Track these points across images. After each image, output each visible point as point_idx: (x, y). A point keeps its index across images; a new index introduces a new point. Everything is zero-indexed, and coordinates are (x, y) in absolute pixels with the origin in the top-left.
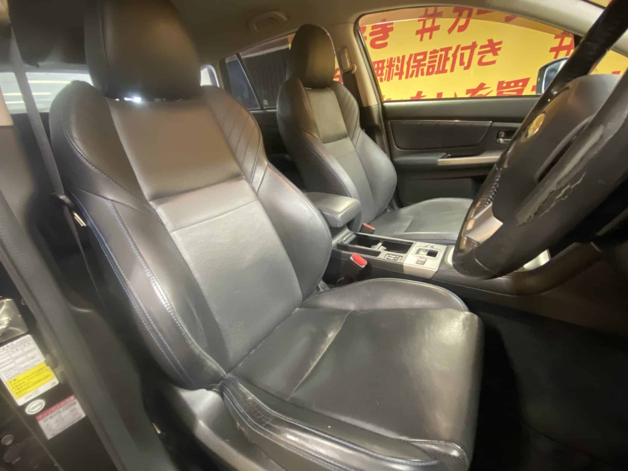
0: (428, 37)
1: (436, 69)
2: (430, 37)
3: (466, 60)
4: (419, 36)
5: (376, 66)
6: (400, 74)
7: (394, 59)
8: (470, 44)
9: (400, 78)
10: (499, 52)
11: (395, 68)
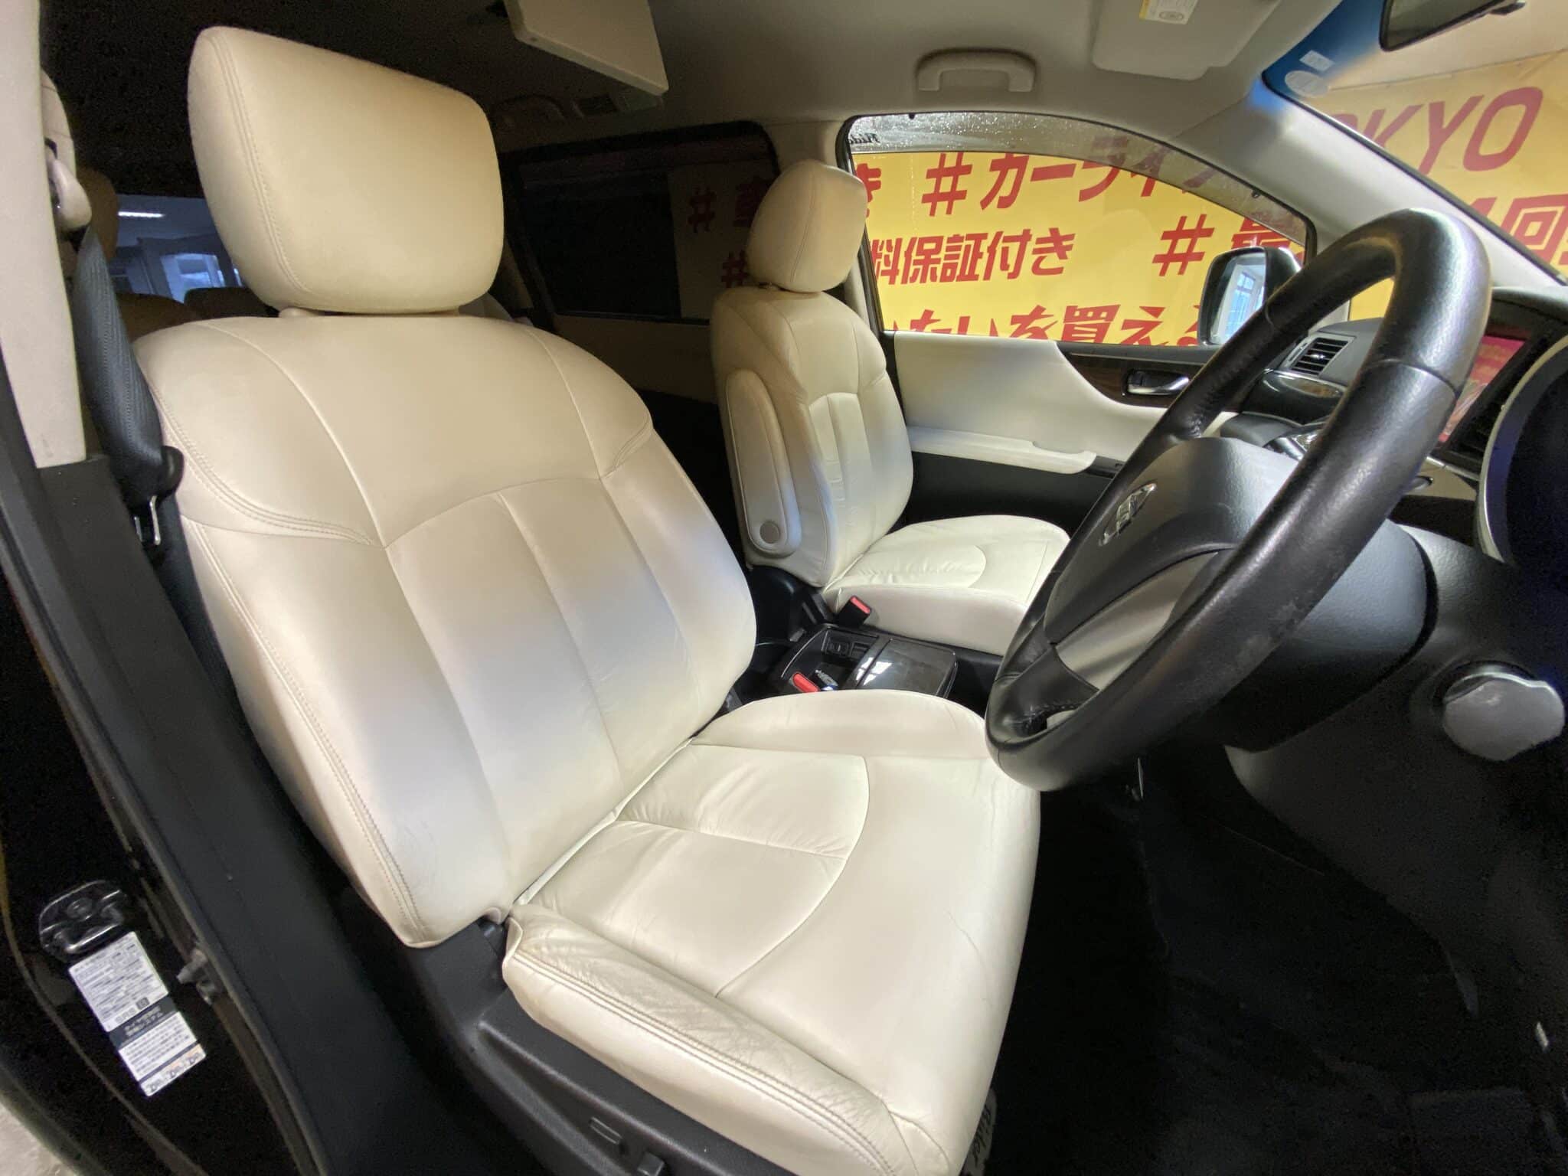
0: (945, 211)
1: (958, 273)
2: (949, 211)
3: (1011, 261)
4: (929, 205)
6: (892, 274)
8: (1020, 233)
9: (892, 281)
10: (1068, 253)
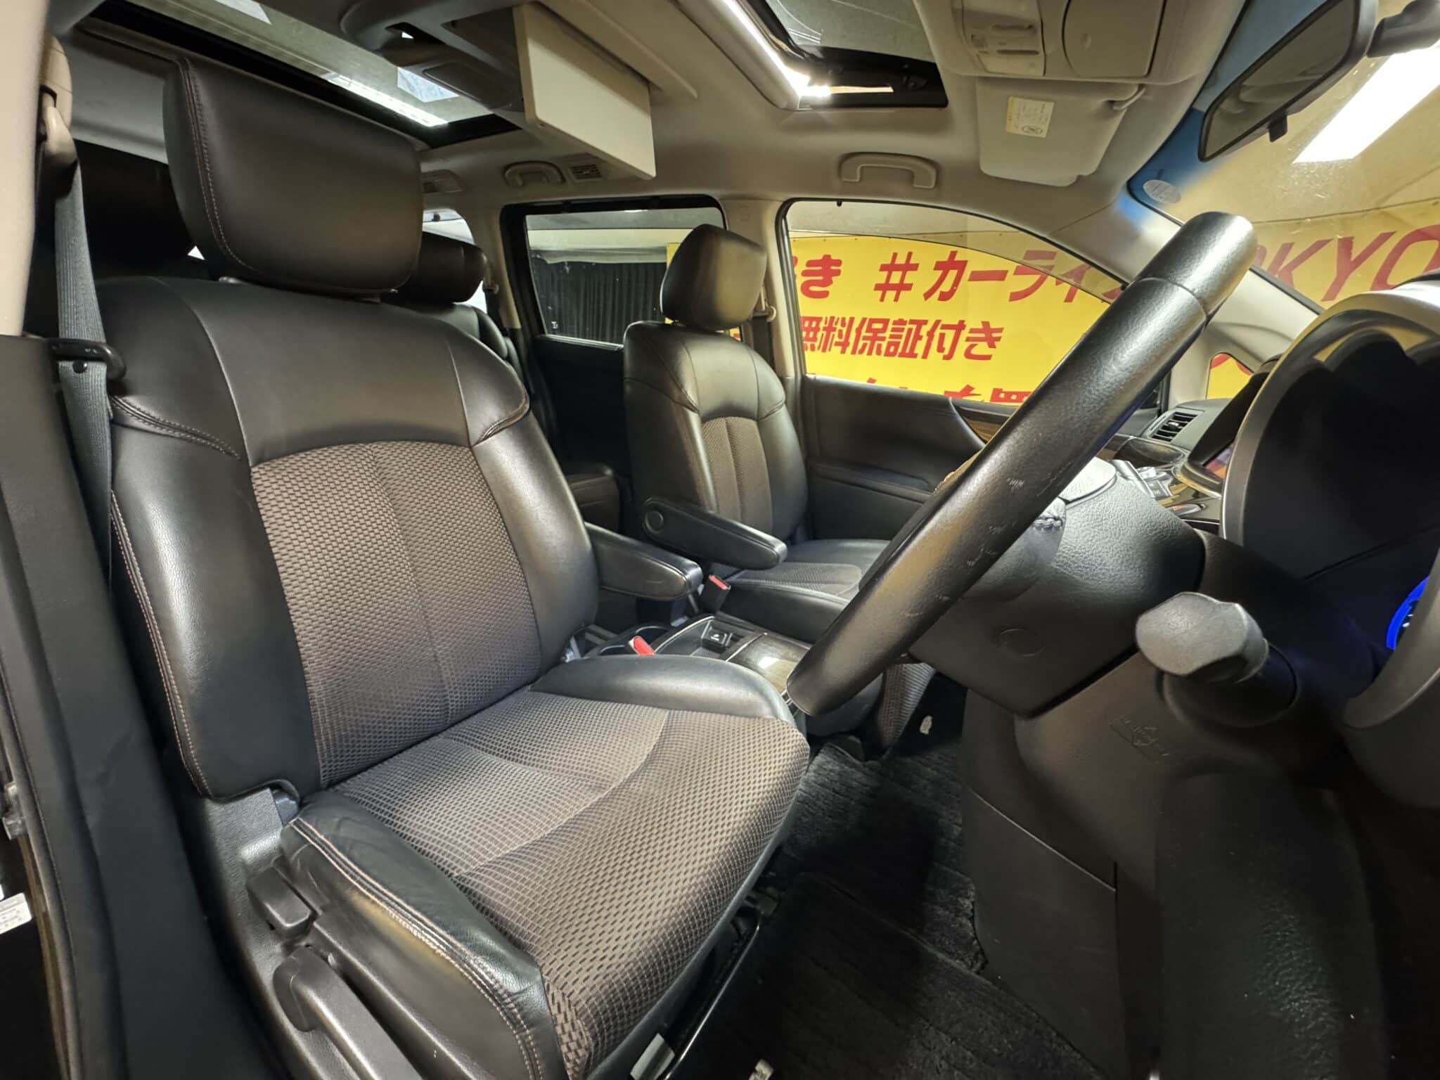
0: (893, 299)
1: (900, 350)
2: (896, 299)
3: (947, 344)
4: (880, 293)
5: (807, 324)
6: (844, 345)
7: (835, 320)
9: (843, 352)
10: (996, 343)
11: (836, 333)
